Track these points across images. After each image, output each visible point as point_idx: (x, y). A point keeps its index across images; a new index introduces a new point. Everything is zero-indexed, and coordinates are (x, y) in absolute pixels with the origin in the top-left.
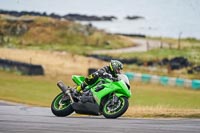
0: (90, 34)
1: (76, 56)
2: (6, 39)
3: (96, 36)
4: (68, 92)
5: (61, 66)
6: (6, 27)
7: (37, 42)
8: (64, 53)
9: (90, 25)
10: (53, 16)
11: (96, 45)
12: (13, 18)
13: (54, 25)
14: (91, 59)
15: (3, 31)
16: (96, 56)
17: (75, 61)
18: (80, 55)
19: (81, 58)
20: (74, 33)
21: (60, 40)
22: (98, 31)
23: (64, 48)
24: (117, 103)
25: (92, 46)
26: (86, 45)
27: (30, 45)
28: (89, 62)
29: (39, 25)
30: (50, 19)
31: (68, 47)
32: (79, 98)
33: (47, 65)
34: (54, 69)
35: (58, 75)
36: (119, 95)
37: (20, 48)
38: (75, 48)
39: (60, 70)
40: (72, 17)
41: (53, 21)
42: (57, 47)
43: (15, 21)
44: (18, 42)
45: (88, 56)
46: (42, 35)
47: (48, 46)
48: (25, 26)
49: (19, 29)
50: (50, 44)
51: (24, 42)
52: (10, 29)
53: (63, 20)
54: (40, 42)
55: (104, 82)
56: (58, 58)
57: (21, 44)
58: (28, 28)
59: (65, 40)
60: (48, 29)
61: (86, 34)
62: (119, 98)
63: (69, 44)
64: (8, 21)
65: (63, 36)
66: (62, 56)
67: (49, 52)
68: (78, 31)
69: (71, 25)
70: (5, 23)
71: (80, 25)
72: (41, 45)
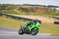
0: (55, 11)
1: (51, 18)
2: (30, 13)
3: (57, 12)
4: (23, 27)
5: (46, 21)
6: (30, 9)
7: (39, 14)
8: (47, 17)
9: (55, 9)
10: (44, 6)
11: (57, 15)
12: (32, 7)
13: (44, 9)
14: (55, 19)
15: (29, 10)
16: (56, 18)
17: (50, 19)
18: (52, 17)
19: (52, 19)
20: (50, 11)
21: (46, 13)
22: (57, 11)
23: (47, 15)
24: (35, 31)
25: (55, 15)
26: (54, 15)
27: (37, 15)
28: (55, 20)
29: (40, 9)
30: (43, 7)
31: (48, 15)
32: (25, 29)
33: (42, 21)
34: (44, 22)
35: (45, 23)
36: (36, 28)
37: (34, 16)
38: (50, 15)
39: (46, 22)
40: (50, 6)
41: (44, 7)
42: (45, 15)
43: (33, 8)
44: (33, 14)
45: (54, 18)
46: (41, 12)
47: (42, 15)
48: (35, 9)
49: (34, 10)
50: (43, 14)
51: (35, 14)
52: (31, 10)
53: (47, 7)
54: (40, 14)
55: (32, 25)
56: (46, 19)
57: (34, 14)
58: (37, 10)
59: (47, 13)
60: (42, 10)
61: (54, 11)
62: (36, 29)
63: (49, 14)
64: (31, 8)
65: (47, 12)
66: (46, 18)
67: (43, 17)
68: (51, 11)
69: (49, 9)
70: (30, 8)
71: (52, 9)
72: (40, 15)
